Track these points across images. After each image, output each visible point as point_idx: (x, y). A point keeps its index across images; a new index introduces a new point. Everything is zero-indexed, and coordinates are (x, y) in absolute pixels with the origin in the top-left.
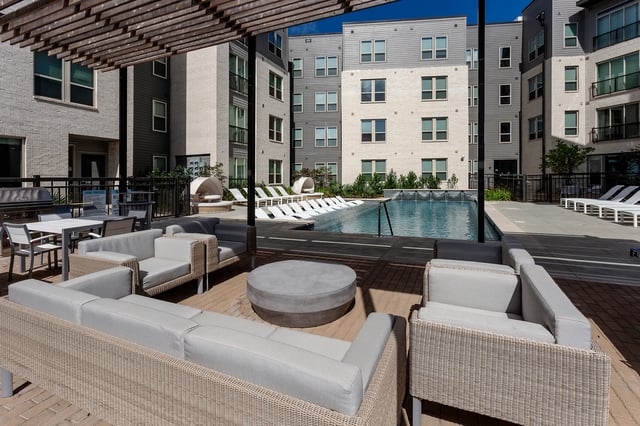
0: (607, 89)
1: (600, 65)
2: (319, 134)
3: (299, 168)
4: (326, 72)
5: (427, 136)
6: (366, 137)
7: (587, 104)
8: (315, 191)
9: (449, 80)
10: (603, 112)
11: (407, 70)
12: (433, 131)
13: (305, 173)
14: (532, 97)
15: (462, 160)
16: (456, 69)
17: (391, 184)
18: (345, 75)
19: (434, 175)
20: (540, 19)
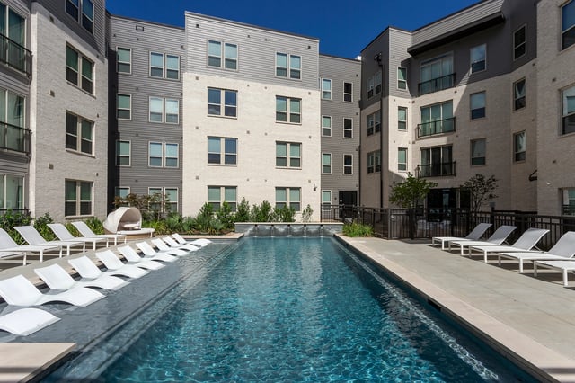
0: (428, 131)
1: (424, 109)
2: (154, 151)
3: (123, 194)
4: (165, 74)
5: (281, 161)
6: (214, 159)
7: (414, 143)
8: (143, 226)
9: (303, 103)
10: (425, 151)
11: (260, 85)
12: (288, 156)
13: (133, 200)
14: (370, 132)
15: (315, 189)
16: (310, 93)
17: (243, 215)
18: (188, 77)
19: (288, 205)
20: (378, 60)
